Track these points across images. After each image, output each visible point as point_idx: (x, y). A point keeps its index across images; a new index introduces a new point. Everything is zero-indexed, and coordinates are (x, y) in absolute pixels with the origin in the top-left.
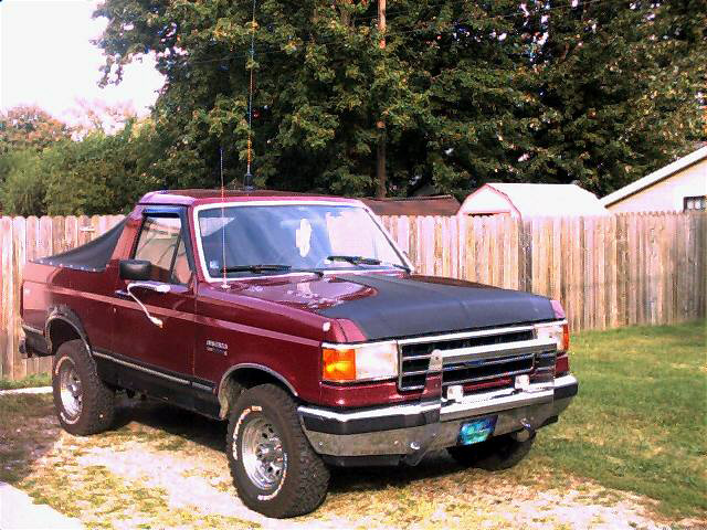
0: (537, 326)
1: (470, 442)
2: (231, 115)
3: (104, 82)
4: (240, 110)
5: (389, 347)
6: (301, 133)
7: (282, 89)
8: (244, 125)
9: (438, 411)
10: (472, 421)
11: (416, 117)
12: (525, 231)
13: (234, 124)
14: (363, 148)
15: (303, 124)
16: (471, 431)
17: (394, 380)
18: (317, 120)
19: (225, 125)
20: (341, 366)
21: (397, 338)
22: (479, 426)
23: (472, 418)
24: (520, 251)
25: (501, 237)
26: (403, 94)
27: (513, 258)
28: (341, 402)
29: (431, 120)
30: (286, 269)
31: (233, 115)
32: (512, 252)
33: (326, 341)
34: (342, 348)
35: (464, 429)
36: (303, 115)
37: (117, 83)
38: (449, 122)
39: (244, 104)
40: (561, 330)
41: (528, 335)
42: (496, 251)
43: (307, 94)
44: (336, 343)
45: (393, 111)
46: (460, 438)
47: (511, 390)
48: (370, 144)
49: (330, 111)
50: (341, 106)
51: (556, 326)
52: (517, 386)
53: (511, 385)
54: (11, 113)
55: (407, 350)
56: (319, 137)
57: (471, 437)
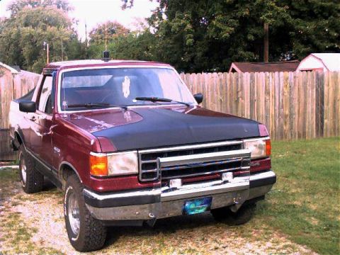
0: (245, 141)
1: (193, 213)
2: (183, 22)
3: (124, 7)
4: (188, 19)
5: (132, 155)
6: (218, 30)
7: (210, 7)
8: (189, 26)
9: (160, 195)
10: (193, 200)
11: (283, 19)
12: (320, 80)
13: (184, 26)
14: (251, 37)
15: (219, 25)
16: (192, 206)
17: (137, 175)
18: (227, 23)
19: (179, 26)
20: (101, 166)
21: (137, 150)
22: (199, 203)
23: (192, 198)
24: (317, 90)
25: (305, 83)
26: (272, 8)
27: (312, 95)
28: (101, 188)
29: (291, 20)
30: (107, 106)
31: (184, 22)
32: (312, 91)
33: (93, 151)
34: (100, 155)
35: (187, 205)
36: (219, 21)
37: (130, 7)
38: (302, 21)
39: (190, 16)
40: (265, 143)
41: (238, 147)
42: (302, 91)
43: (222, 9)
44: (96, 152)
45: (266, 17)
46: (185, 211)
47: (220, 182)
48: (255, 35)
49: (234, 18)
50: (239, 14)
51: (261, 141)
52: (224, 179)
53: (220, 178)
54: (104, 25)
55: (144, 157)
56: (227, 32)
57: (193, 210)
